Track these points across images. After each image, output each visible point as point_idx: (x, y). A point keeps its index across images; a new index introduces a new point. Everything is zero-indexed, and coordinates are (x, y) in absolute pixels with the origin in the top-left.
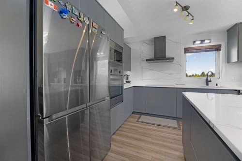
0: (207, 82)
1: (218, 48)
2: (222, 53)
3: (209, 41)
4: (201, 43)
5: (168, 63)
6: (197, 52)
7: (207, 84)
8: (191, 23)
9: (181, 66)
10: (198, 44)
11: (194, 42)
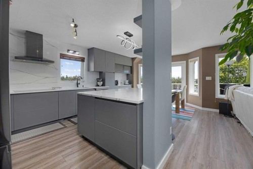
0: (78, 84)
1: (82, 60)
2: (85, 63)
3: (78, 53)
4: (73, 53)
5: (42, 65)
6: (70, 59)
7: (78, 87)
8: (75, 38)
9: (58, 70)
10: (70, 53)
11: (68, 50)
